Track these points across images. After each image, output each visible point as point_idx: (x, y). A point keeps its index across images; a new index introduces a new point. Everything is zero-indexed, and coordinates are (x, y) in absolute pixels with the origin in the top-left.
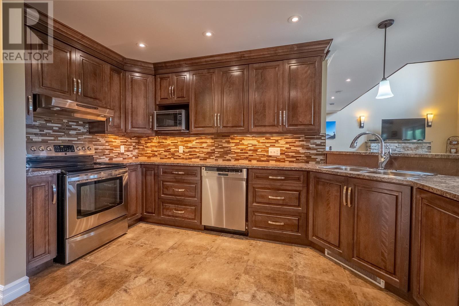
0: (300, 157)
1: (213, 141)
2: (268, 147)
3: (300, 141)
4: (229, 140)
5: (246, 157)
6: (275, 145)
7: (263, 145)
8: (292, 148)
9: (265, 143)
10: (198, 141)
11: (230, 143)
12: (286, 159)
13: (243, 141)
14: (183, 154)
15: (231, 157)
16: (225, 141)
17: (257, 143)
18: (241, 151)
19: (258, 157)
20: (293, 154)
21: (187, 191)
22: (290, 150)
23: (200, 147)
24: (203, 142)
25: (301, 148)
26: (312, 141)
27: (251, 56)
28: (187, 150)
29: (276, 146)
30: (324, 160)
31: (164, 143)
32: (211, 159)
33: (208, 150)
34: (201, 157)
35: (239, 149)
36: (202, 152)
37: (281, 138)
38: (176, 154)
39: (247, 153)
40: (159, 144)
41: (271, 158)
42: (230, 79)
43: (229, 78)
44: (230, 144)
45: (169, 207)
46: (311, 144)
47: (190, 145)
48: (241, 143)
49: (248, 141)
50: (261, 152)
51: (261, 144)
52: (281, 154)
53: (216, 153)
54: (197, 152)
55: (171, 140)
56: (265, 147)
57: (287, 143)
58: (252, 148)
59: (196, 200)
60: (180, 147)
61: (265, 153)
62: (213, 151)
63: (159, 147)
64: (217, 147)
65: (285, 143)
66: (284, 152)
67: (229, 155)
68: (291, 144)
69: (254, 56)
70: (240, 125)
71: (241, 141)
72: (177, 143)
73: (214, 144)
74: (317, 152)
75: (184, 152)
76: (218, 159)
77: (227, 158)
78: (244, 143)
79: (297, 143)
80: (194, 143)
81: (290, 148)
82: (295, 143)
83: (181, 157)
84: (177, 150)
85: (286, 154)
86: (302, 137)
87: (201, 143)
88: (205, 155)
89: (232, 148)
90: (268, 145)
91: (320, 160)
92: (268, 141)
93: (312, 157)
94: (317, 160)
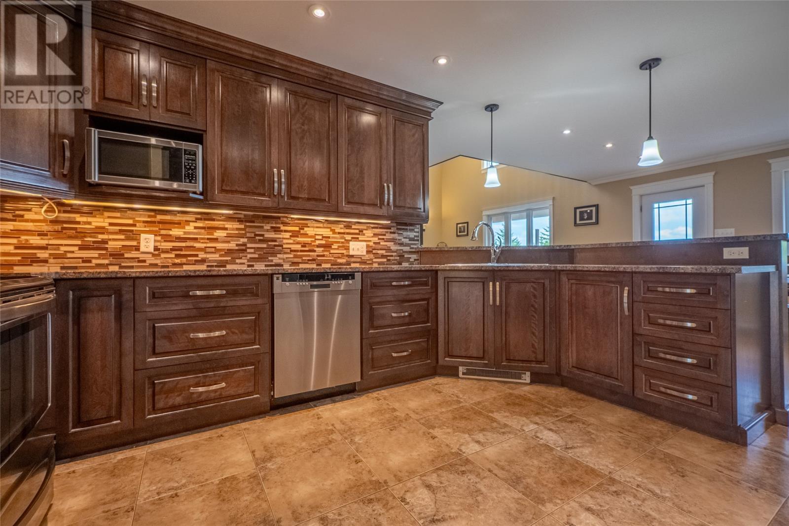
0: (392, 256)
1: (242, 226)
2: (348, 241)
3: (391, 233)
4: (278, 225)
5: (311, 258)
6: (358, 238)
7: (342, 238)
8: (381, 243)
9: (344, 233)
10: (200, 224)
11: (282, 231)
12: (374, 260)
13: (306, 229)
14: (154, 255)
15: (284, 259)
16: (269, 228)
17: (331, 233)
18: (303, 246)
19: (333, 258)
20: (383, 252)
21: (233, 333)
22: (379, 247)
23: (208, 239)
24: (216, 226)
25: (393, 243)
26: (405, 234)
27: (342, 82)
28: (169, 245)
29: (360, 239)
30: (418, 260)
31: (79, 223)
32: (237, 264)
33: (230, 245)
34: (210, 261)
35: (298, 243)
36: (213, 250)
37: (367, 227)
38: (126, 255)
39: (314, 251)
40: (58, 227)
41: (353, 260)
42: (303, 108)
43: (301, 106)
44: (280, 234)
45: (177, 384)
46: (404, 238)
47: (176, 232)
48: (302, 232)
49: (316, 229)
50: (338, 249)
51: (337, 236)
52: (368, 252)
53: (248, 250)
54: (200, 250)
55: (109, 217)
56: (343, 240)
57: (375, 235)
58: (323, 242)
59: (258, 348)
60: (143, 236)
61: (344, 252)
62: (244, 248)
63: (58, 234)
64: (252, 240)
65: (372, 235)
66: (371, 250)
67: (279, 256)
68: (380, 237)
69: (347, 84)
70: (322, 198)
71: (303, 229)
72: (134, 225)
73: (244, 232)
74: (411, 248)
75: (156, 249)
76: (254, 263)
77: (274, 261)
78: (308, 233)
79: (388, 236)
80: (190, 228)
81: (379, 243)
82: (385, 235)
83: (148, 262)
84: (134, 243)
85: (374, 251)
86: (394, 226)
87: (209, 228)
88: (221, 256)
89: (285, 241)
90: (348, 237)
91: (413, 260)
92: (348, 231)
93: (406, 256)
94: (411, 260)
